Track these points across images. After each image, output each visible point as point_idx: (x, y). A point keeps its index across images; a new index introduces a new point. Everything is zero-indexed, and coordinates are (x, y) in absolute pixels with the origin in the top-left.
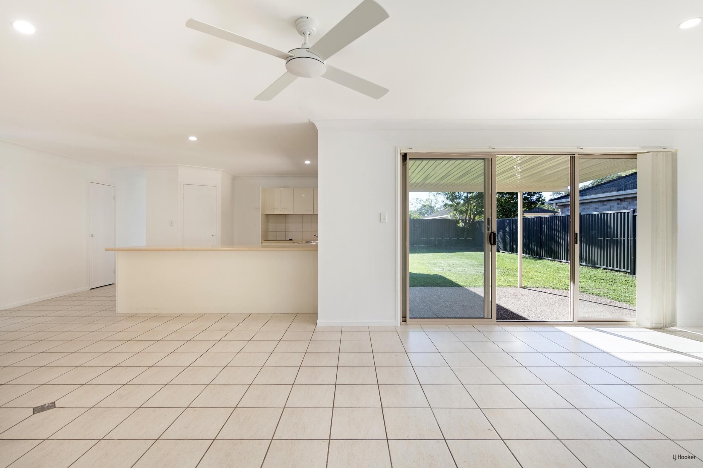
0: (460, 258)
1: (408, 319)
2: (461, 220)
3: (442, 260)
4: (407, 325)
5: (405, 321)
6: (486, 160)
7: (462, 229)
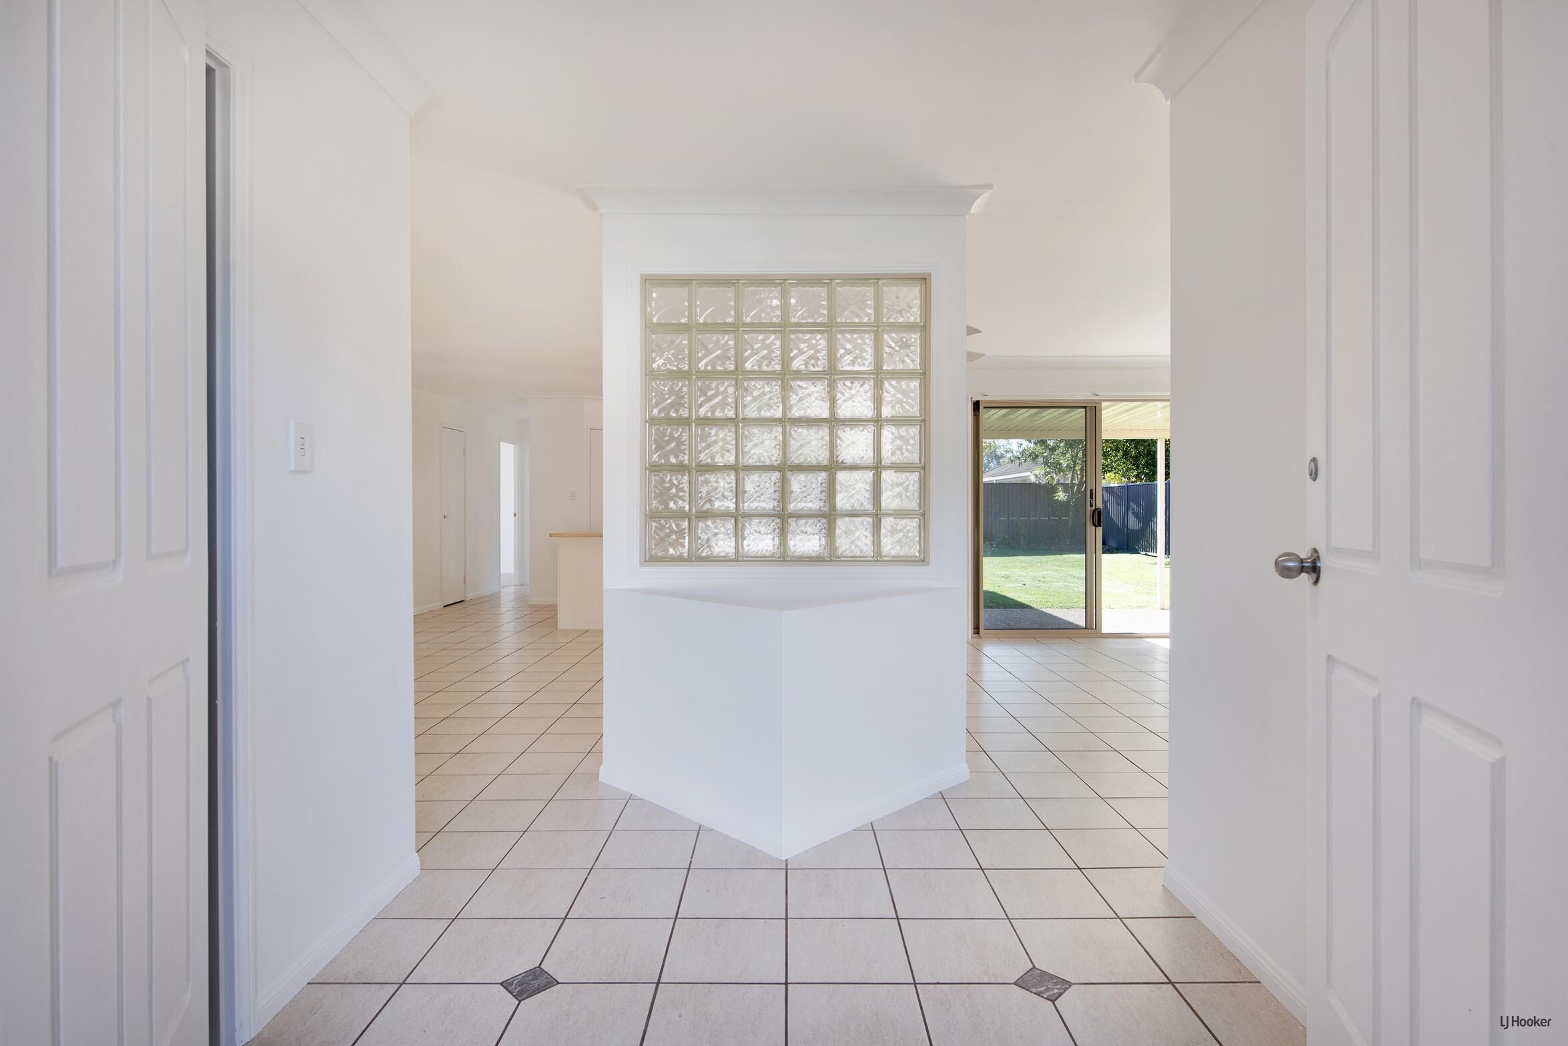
0: (1058, 566)
1: (981, 630)
2: (1061, 484)
3: (1022, 570)
4: (981, 637)
5: (978, 633)
6: (1088, 410)
7: (1064, 505)
